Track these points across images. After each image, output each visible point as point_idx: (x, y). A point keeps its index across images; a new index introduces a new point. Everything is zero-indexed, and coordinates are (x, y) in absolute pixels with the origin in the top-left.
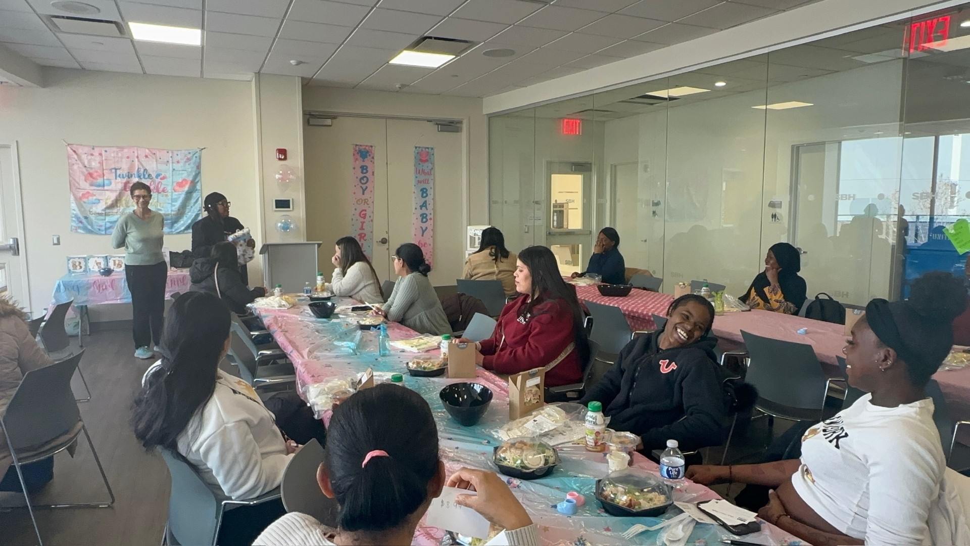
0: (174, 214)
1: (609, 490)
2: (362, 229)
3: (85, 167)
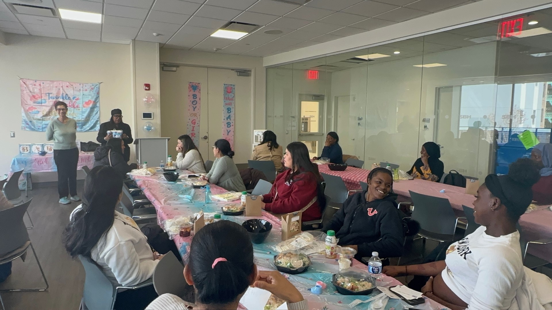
0: (83, 120)
1: (340, 280)
2: (193, 130)
3: (31, 92)
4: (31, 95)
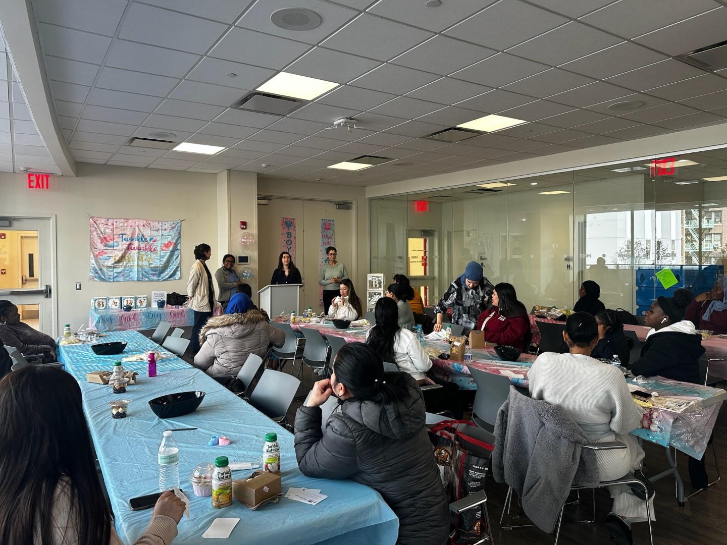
0: (161, 267)
3: (102, 233)
4: (102, 237)
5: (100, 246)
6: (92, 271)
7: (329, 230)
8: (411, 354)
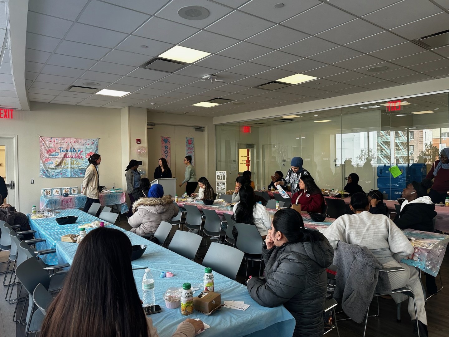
3: (47, 147)
4: (48, 149)
5: (47, 155)
6: (41, 171)
7: (191, 145)
8: (263, 219)
